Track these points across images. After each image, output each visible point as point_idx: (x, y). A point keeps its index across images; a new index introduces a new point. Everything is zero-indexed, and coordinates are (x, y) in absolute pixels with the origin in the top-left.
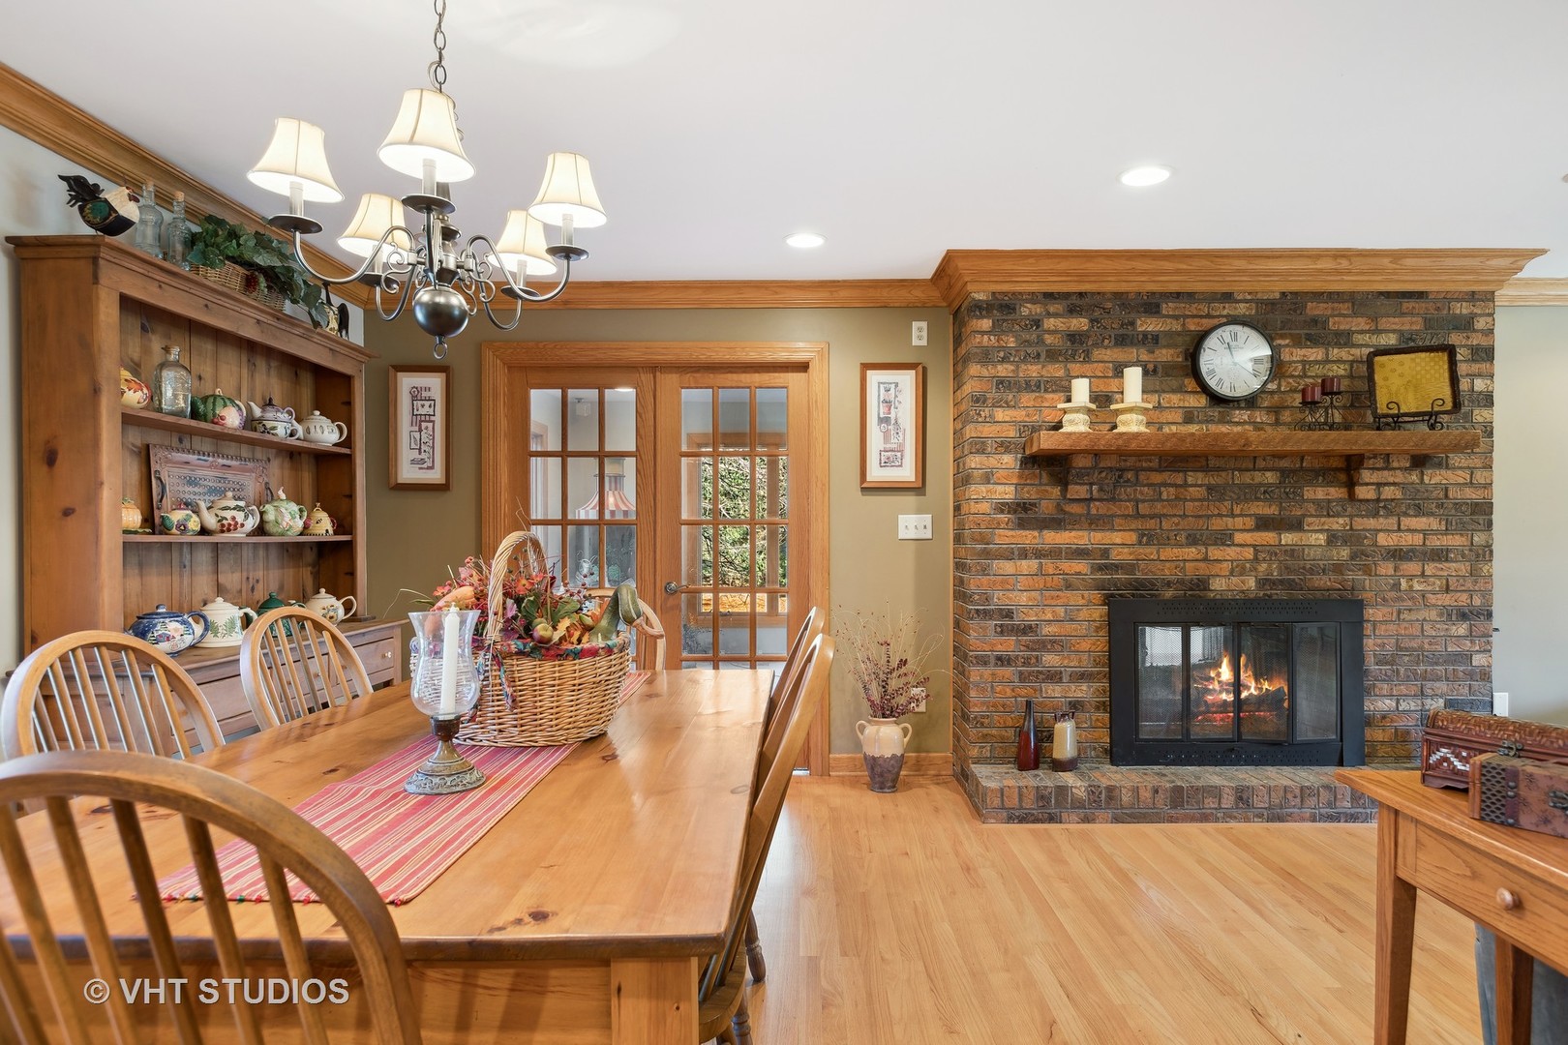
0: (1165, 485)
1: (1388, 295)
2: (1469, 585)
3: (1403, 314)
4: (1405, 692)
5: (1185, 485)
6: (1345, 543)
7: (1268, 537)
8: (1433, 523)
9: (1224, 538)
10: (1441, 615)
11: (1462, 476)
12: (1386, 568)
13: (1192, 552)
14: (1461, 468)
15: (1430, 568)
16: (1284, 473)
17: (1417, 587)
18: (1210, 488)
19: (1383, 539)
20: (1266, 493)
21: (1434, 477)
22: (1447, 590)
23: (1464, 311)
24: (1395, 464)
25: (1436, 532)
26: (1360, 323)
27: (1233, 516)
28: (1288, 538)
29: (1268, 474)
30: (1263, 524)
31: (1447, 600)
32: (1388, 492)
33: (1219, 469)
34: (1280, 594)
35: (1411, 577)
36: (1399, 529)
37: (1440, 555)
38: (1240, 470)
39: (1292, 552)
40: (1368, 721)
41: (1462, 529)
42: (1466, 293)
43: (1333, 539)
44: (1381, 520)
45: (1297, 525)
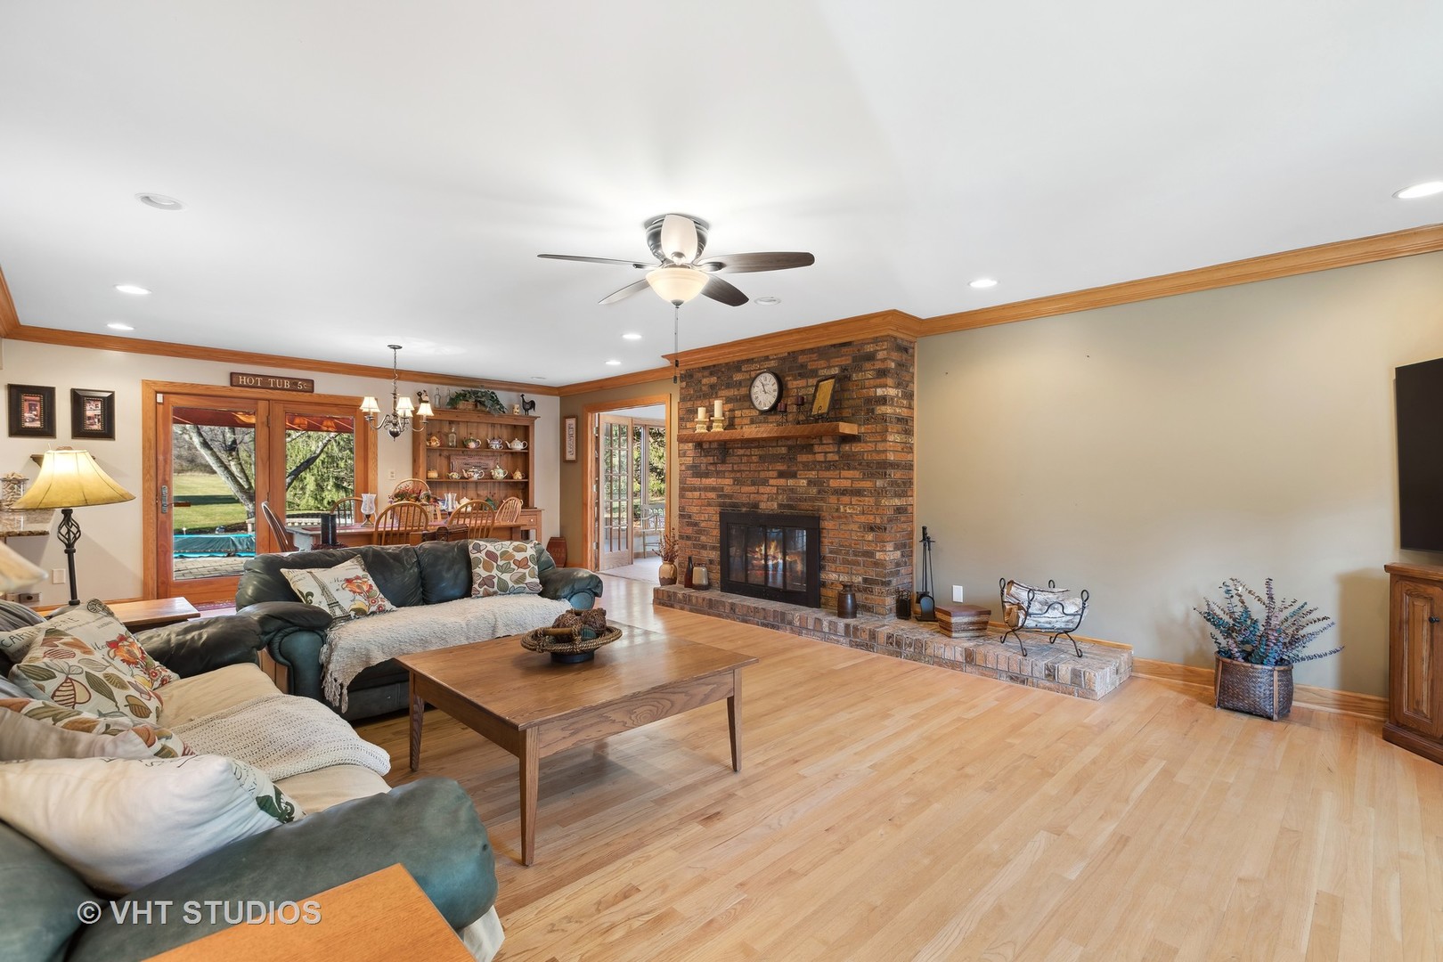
0: (744, 455)
1: (834, 346)
2: (874, 511)
3: (842, 356)
4: (842, 570)
5: (751, 455)
6: (815, 485)
7: (782, 482)
8: (856, 474)
9: (765, 482)
10: (860, 528)
11: (870, 446)
12: (833, 499)
13: (753, 489)
14: (870, 442)
15: (854, 500)
16: (790, 448)
17: (848, 511)
18: (760, 457)
19: (833, 483)
20: (781, 458)
21: (856, 448)
22: (863, 514)
23: (872, 350)
24: (825, 442)
25: (858, 479)
26: (822, 363)
27: (769, 471)
28: (791, 482)
29: (783, 448)
30: (781, 475)
31: (863, 519)
32: (831, 457)
33: (763, 447)
34: (787, 512)
35: (845, 505)
36: (840, 478)
37: (858, 493)
38: (772, 447)
39: (792, 490)
40: (823, 584)
41: (872, 476)
42: (873, 338)
43: (810, 482)
44: (832, 472)
45: (794, 475)
